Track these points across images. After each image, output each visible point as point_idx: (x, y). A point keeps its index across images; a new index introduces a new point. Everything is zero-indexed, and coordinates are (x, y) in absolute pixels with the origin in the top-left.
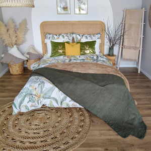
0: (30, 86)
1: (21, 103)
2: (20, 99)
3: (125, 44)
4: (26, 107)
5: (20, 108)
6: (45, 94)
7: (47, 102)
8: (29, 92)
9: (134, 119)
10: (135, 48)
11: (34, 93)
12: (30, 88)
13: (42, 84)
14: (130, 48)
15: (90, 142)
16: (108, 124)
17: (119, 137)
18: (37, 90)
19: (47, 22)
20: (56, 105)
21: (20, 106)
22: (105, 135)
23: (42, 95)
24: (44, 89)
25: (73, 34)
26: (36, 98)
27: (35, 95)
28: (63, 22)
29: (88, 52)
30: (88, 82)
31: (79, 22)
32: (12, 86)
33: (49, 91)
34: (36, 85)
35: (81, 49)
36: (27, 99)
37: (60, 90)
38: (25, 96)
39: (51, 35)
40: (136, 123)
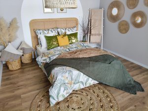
0: (62, 76)
1: (58, 94)
2: (57, 90)
3: (92, 32)
4: (63, 96)
5: (58, 99)
6: (76, 80)
7: (77, 87)
8: (62, 82)
9: (130, 80)
10: (99, 35)
11: (66, 82)
12: (63, 79)
13: (71, 73)
14: (95, 35)
15: (123, 105)
16: (120, 89)
17: (133, 95)
18: (68, 78)
19: (36, 20)
20: (82, 87)
21: (58, 96)
22: (125, 97)
23: (73, 82)
24: (73, 77)
25: (57, 28)
26: (69, 85)
27: (68, 83)
28: (49, 19)
29: (74, 41)
30: (100, 63)
31: (61, 19)
32: (22, 81)
33: (77, 77)
34: (67, 75)
35: (69, 40)
36: (62, 89)
37: (84, 74)
38: (60, 86)
39: (41, 31)
40: (132, 83)
